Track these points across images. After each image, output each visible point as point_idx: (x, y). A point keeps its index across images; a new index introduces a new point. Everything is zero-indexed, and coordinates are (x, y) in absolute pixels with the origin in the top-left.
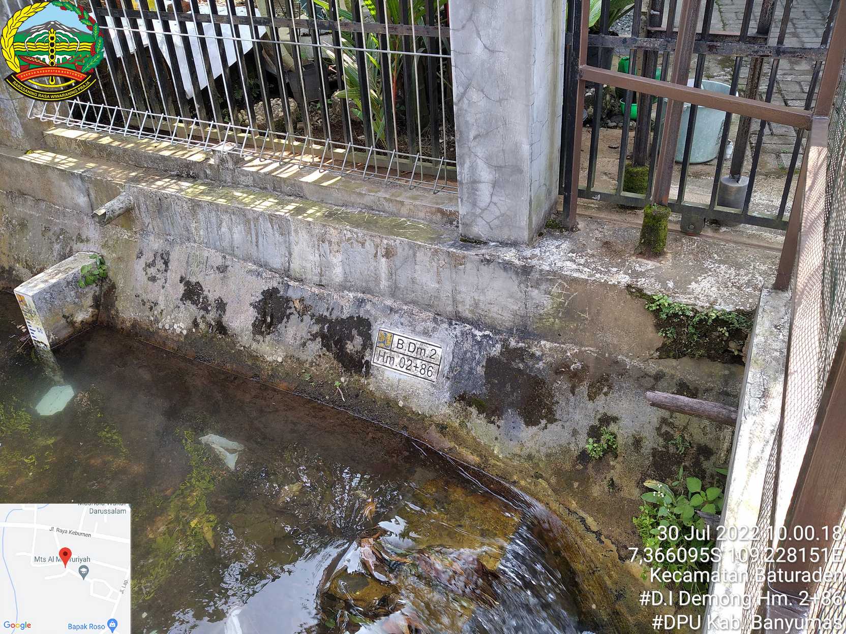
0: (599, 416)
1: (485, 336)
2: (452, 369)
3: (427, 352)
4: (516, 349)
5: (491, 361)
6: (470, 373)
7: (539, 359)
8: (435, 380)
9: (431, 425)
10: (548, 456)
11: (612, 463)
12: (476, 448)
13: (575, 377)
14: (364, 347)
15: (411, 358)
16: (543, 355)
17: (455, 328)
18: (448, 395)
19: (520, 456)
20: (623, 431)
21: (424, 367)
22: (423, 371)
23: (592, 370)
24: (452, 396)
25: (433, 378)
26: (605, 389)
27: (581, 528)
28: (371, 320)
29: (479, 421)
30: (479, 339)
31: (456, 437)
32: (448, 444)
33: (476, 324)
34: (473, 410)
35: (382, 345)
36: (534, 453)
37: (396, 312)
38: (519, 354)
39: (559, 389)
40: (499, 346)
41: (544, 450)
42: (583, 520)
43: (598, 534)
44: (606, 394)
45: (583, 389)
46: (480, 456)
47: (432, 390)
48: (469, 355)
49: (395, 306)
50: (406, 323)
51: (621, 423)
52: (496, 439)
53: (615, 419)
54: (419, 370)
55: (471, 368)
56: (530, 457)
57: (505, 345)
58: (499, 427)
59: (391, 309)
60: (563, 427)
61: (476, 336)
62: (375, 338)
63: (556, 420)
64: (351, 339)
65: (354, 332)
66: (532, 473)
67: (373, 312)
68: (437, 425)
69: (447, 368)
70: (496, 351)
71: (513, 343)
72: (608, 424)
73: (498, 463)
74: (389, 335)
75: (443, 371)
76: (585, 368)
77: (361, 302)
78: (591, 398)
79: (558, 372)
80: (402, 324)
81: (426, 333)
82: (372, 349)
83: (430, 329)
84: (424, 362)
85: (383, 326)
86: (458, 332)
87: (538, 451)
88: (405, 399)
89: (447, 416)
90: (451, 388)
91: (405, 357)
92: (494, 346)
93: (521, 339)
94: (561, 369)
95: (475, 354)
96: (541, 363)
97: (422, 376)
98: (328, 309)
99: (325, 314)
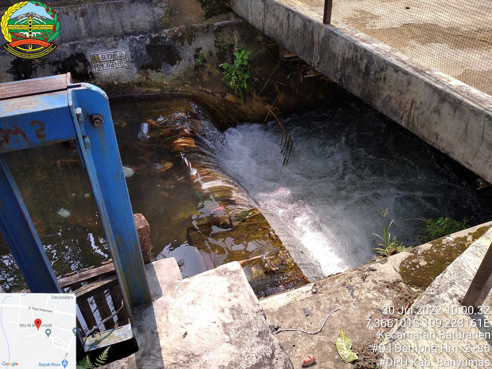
0: (195, 50)
1: (140, 38)
2: (132, 58)
3: (118, 55)
4: (155, 38)
5: (147, 47)
6: (141, 55)
7: (166, 38)
8: (127, 66)
9: (134, 86)
10: (184, 74)
11: (206, 65)
12: (157, 85)
13: (181, 39)
14: (86, 66)
15: (112, 61)
16: (166, 36)
17: (126, 39)
18: (136, 69)
19: (175, 80)
20: (204, 52)
21: (119, 62)
22: (120, 65)
23: (186, 34)
24: (138, 69)
25: (126, 65)
26: (193, 39)
27: (206, 95)
28: (83, 52)
29: (153, 74)
30: (138, 39)
31: (147, 85)
32: (145, 89)
33: (135, 34)
34: (149, 70)
35: (94, 61)
36: (179, 75)
37: (95, 43)
38: (157, 39)
39: (178, 46)
40: (148, 39)
41: (182, 73)
42: (206, 91)
43: (212, 93)
44: (194, 41)
45: (186, 42)
46: (159, 88)
47: (128, 70)
48: (137, 48)
49: (93, 41)
50: (102, 46)
51: (203, 49)
52: (163, 77)
53: (201, 49)
54: (118, 65)
55: (141, 53)
56: (178, 78)
57: (151, 38)
58: (162, 72)
59: (92, 43)
60: (185, 60)
61: (137, 39)
62: (89, 60)
63: (182, 59)
64: (77, 65)
65: (77, 61)
66: (181, 84)
67: (83, 48)
68: (137, 84)
69: (130, 58)
70: (148, 41)
71: (153, 36)
72: (199, 51)
73: (168, 87)
74: (96, 56)
75: (129, 60)
76: (183, 34)
77: (74, 46)
78: (190, 44)
79: (175, 40)
80: (100, 48)
81: (113, 47)
82: (90, 65)
83: (115, 45)
84: (118, 60)
85: (91, 53)
86: (128, 40)
87: (180, 74)
88: (117, 80)
89: (139, 78)
90: (136, 66)
91: (108, 62)
92: (147, 40)
93: (156, 33)
94: (175, 38)
95: (140, 47)
96: (167, 39)
97: (120, 67)
98: (57, 56)
99: (56, 59)
